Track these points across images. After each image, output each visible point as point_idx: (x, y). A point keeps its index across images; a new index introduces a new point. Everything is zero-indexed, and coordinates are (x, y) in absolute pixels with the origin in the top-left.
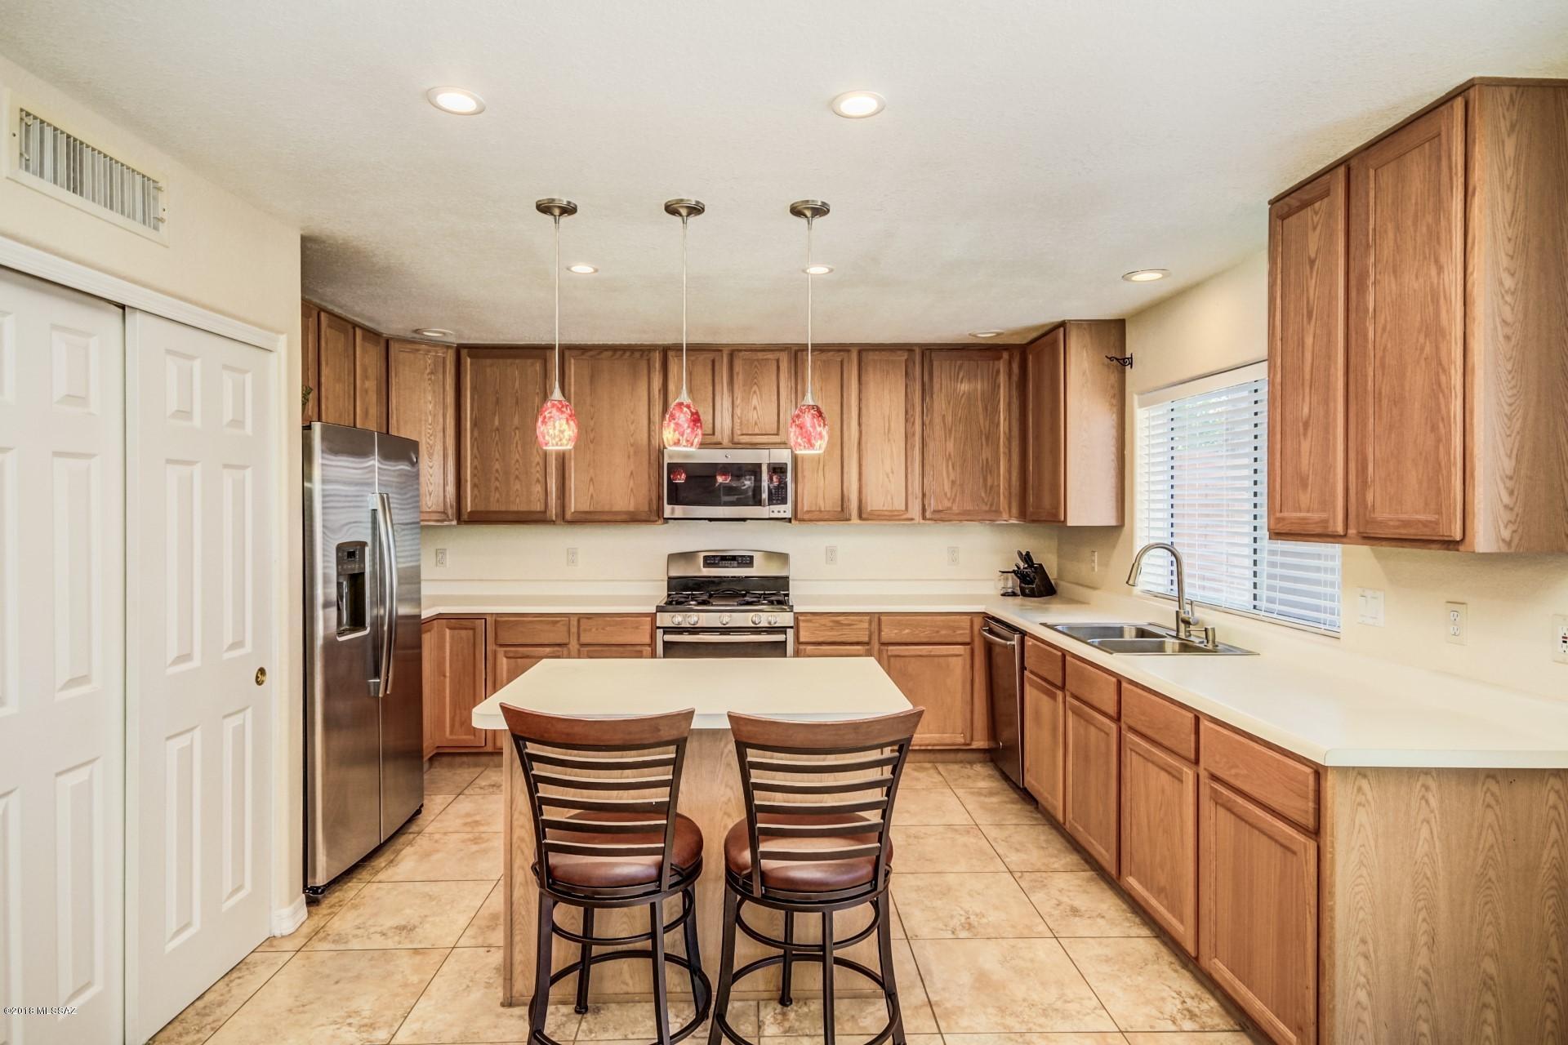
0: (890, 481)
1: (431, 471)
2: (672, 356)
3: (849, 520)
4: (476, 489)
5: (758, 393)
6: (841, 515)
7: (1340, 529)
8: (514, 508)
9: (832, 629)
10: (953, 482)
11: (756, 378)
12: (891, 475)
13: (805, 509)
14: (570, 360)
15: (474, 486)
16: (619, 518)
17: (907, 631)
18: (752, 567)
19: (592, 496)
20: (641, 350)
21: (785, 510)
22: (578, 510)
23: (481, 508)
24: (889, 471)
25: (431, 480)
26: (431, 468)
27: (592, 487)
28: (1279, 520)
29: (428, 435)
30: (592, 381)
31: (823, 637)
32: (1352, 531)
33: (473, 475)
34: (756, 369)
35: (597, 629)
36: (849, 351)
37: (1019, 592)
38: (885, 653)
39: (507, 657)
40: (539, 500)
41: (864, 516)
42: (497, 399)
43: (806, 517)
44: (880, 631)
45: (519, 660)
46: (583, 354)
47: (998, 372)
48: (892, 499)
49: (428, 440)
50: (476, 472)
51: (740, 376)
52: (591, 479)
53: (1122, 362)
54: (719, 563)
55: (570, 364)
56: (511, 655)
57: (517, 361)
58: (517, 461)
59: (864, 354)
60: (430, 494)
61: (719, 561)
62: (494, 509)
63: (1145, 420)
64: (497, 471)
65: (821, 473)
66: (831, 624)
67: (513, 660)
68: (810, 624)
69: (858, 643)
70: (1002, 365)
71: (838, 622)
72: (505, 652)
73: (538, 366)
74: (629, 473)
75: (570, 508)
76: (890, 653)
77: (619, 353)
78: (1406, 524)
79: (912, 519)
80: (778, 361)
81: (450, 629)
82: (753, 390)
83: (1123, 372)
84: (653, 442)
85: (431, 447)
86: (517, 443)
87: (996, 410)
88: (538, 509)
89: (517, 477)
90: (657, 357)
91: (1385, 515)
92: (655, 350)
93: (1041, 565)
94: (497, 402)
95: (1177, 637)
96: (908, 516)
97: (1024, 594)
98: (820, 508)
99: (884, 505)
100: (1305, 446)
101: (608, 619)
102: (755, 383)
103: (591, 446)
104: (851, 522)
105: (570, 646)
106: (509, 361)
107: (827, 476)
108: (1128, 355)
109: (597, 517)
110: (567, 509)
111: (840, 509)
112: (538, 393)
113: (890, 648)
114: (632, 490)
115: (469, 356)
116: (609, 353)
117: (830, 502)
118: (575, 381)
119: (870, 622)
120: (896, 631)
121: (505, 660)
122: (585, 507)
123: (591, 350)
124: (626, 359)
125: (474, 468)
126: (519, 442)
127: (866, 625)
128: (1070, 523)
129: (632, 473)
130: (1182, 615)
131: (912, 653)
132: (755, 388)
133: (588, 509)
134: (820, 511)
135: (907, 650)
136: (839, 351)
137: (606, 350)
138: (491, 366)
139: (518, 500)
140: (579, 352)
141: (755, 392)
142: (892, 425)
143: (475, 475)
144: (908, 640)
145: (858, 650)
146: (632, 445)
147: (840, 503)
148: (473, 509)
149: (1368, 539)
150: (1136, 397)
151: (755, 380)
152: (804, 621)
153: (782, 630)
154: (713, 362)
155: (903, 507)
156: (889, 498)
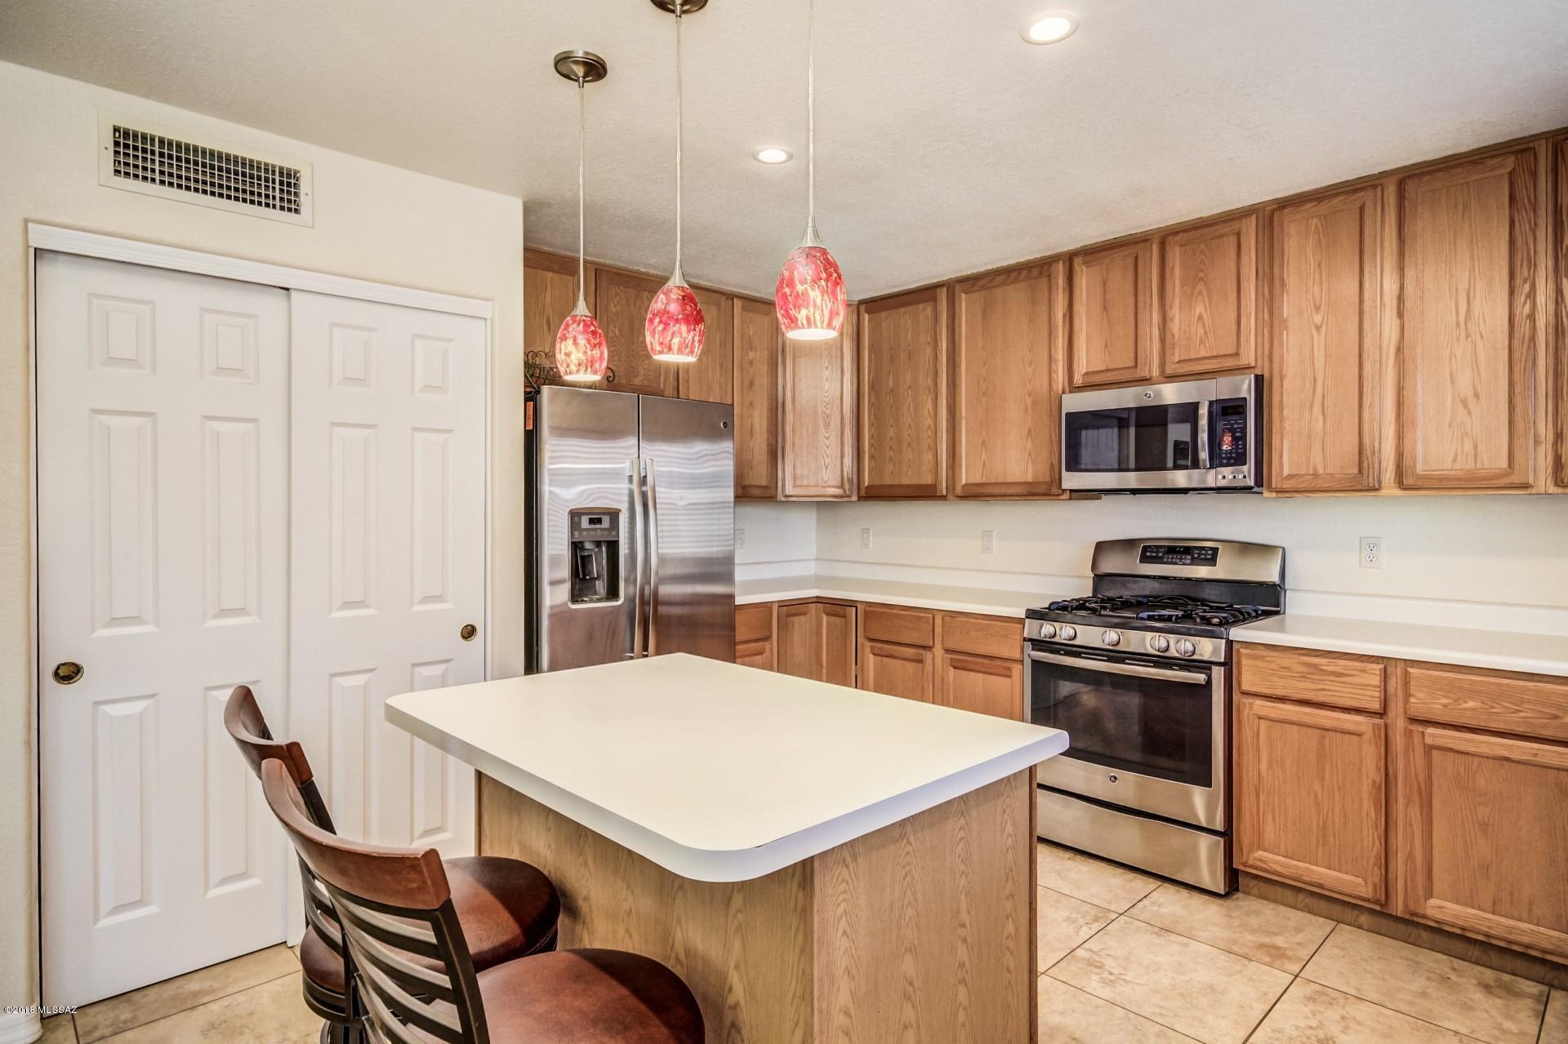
0: (1469, 413)
1: (827, 443)
2: (1078, 264)
3: (1378, 489)
4: (873, 460)
5: (1205, 293)
6: (1359, 481)
8: (905, 481)
9: (1303, 677)
11: (1201, 271)
12: (1471, 403)
13: (1286, 472)
14: (960, 296)
15: (872, 457)
16: (1012, 490)
17: (1471, 704)
18: (1212, 564)
19: (984, 464)
20: (1040, 265)
21: (1241, 474)
22: (970, 482)
23: (877, 482)
24: (1468, 393)
25: (828, 453)
26: (827, 438)
27: (984, 454)
29: (825, 404)
30: (985, 317)
31: (1285, 687)
33: (871, 445)
34: (1202, 256)
35: (961, 633)
36: (1378, 188)
38: (1417, 739)
39: (874, 654)
40: (930, 471)
41: (1408, 481)
42: (891, 356)
43: (1284, 484)
44: (1407, 695)
45: (885, 659)
46: (975, 284)
48: (1476, 447)
49: (825, 410)
50: (873, 441)
51: (1178, 271)
52: (984, 442)
54: (1162, 558)
55: (960, 299)
56: (876, 652)
57: (910, 308)
58: (910, 425)
59: (1410, 185)
60: (827, 468)
61: (1164, 554)
62: (889, 483)
64: (891, 438)
65: (1317, 408)
66: (1301, 669)
67: (880, 658)
68: (1261, 664)
69: (1358, 711)
71: (1315, 666)
72: (872, 648)
73: (929, 311)
74: (1026, 431)
75: (961, 480)
76: (1428, 741)
79: (1528, 486)
80: (1239, 235)
81: (827, 614)
82: (1198, 289)
85: (828, 417)
86: (909, 404)
88: (930, 483)
89: (909, 444)
90: (1061, 270)
92: (1057, 262)
94: (892, 360)
96: (1515, 479)
98: (1315, 469)
99: (1454, 461)
101: (973, 620)
102: (1201, 279)
103: (984, 400)
104: (1383, 492)
105: (934, 650)
106: (902, 310)
109: (989, 490)
110: (957, 480)
111: (1356, 471)
112: (929, 343)
113: (1430, 730)
114: (1030, 454)
115: (866, 312)
116: (1003, 278)
117: (1336, 458)
119: (1385, 675)
120: (1444, 701)
121: (871, 656)
122: (977, 478)
123: (982, 279)
124: (1022, 281)
125: (872, 437)
126: (911, 403)
127: (1376, 680)
129: (1030, 431)
131: (1485, 750)
132: (1201, 286)
133: (977, 482)
134: (1316, 475)
135: (1472, 741)
136: (1357, 192)
137: (1000, 274)
138: (887, 318)
139: (910, 472)
141: (1200, 293)
142: (1477, 307)
143: (872, 445)
144: (1474, 723)
145: (1358, 723)
147: (1357, 458)
148: (871, 483)
151: (1202, 274)
152: (1249, 656)
153: (1205, 666)
154: (1135, 260)
155: (1504, 464)
156: (1468, 446)
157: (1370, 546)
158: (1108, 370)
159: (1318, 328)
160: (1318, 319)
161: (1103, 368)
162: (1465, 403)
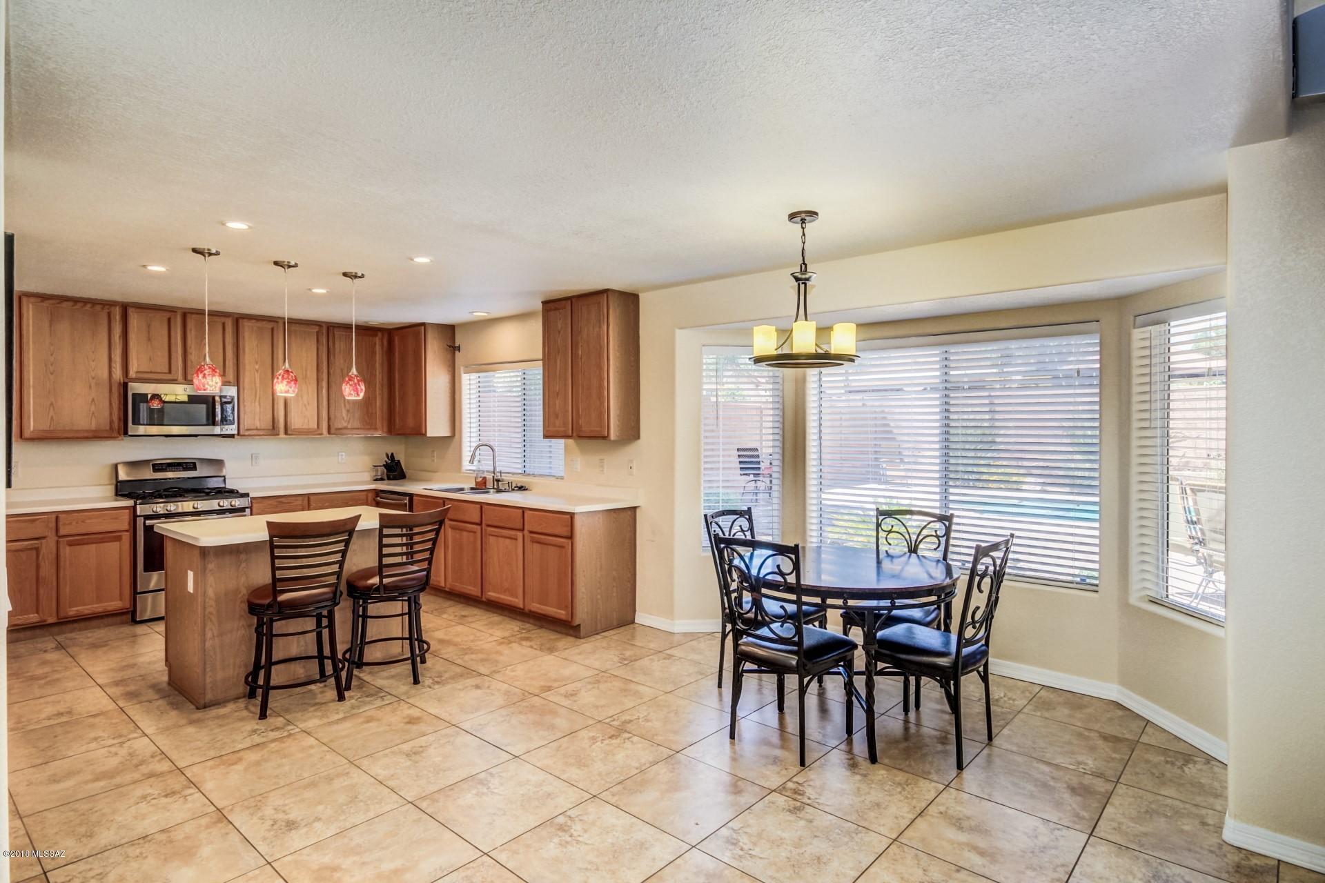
0: (306, 409)
2: (131, 311)
3: (278, 435)
6: (273, 431)
7: (570, 434)
9: (277, 506)
10: (348, 411)
12: (307, 406)
13: (246, 428)
14: (29, 305)
18: (196, 470)
19: (52, 417)
20: (101, 304)
21: (232, 429)
22: (38, 429)
24: (306, 403)
27: (51, 411)
28: (547, 431)
30: (52, 324)
32: (574, 434)
36: (277, 322)
37: (386, 477)
41: (289, 432)
43: (247, 433)
44: (309, 505)
46: (42, 301)
47: (375, 344)
48: (308, 421)
51: (193, 332)
52: (51, 404)
53: (453, 349)
54: (165, 469)
55: (29, 308)
61: (166, 467)
63: (468, 381)
65: (257, 403)
70: (377, 340)
74: (90, 400)
75: (29, 428)
77: (80, 305)
78: (592, 431)
79: (321, 434)
80: (224, 324)
83: (454, 354)
84: (114, 376)
87: (374, 367)
90: (117, 313)
91: (586, 429)
92: (115, 306)
93: (399, 461)
95: (493, 488)
96: (319, 432)
97: (389, 479)
98: (257, 427)
99: (302, 425)
100: (557, 402)
101: (88, 514)
104: (280, 436)
105: (48, 538)
107: (262, 404)
108: (457, 345)
110: (26, 428)
111: (271, 428)
114: (93, 413)
116: (70, 304)
117: (264, 423)
118: (33, 323)
119: (303, 500)
122: (45, 427)
123: (50, 299)
124: (86, 310)
127: (300, 503)
128: (428, 435)
129: (93, 400)
130: (496, 478)
134: (257, 429)
136: (270, 321)
137: (66, 301)
140: (39, 300)
142: (308, 373)
146: (93, 378)
147: (271, 423)
149: (580, 437)
150: (462, 368)
152: (256, 503)
154: (169, 320)
155: (316, 427)
156: (306, 421)
157: (253, 457)
158: (151, 372)
159: (257, 371)
160: (257, 367)
161: (149, 370)
162: (305, 406)
